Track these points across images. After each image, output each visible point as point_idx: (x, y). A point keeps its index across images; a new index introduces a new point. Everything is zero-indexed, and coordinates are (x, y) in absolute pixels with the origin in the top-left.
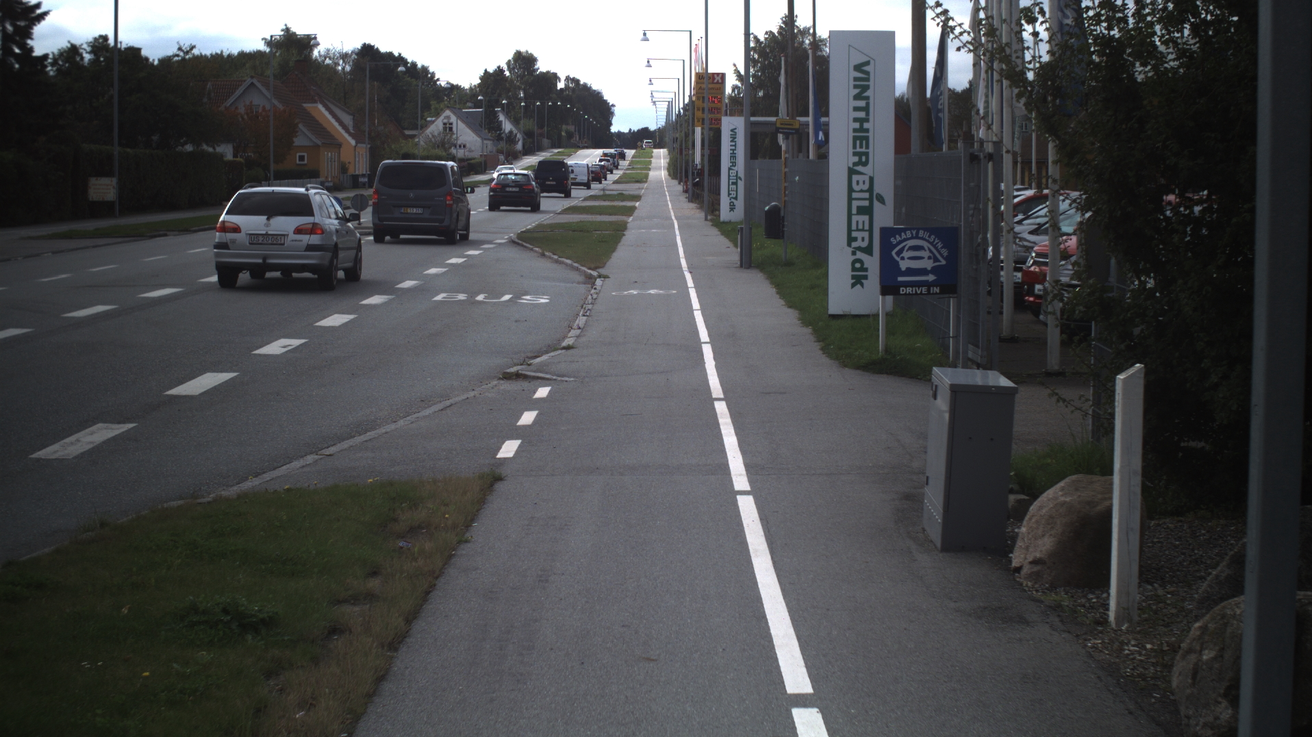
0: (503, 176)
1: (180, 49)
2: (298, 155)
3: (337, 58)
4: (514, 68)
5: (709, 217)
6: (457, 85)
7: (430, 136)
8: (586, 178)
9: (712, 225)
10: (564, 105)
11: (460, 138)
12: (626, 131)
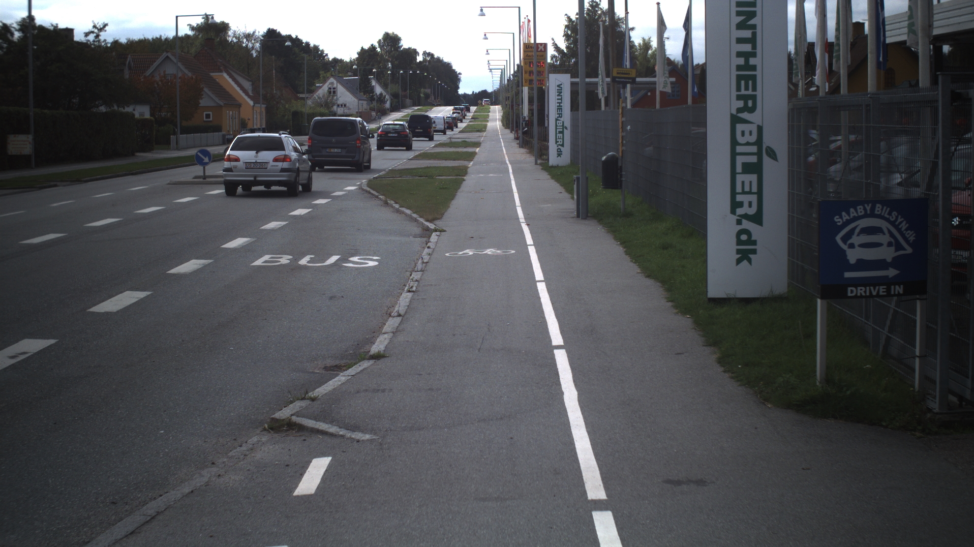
0: (386, 126)
1: (95, 27)
2: (205, 113)
3: (242, 37)
4: (383, 46)
5: (539, 162)
6: (341, 59)
7: (317, 98)
8: (443, 127)
9: (542, 169)
10: (422, 73)
11: (340, 99)
12: (470, 93)
